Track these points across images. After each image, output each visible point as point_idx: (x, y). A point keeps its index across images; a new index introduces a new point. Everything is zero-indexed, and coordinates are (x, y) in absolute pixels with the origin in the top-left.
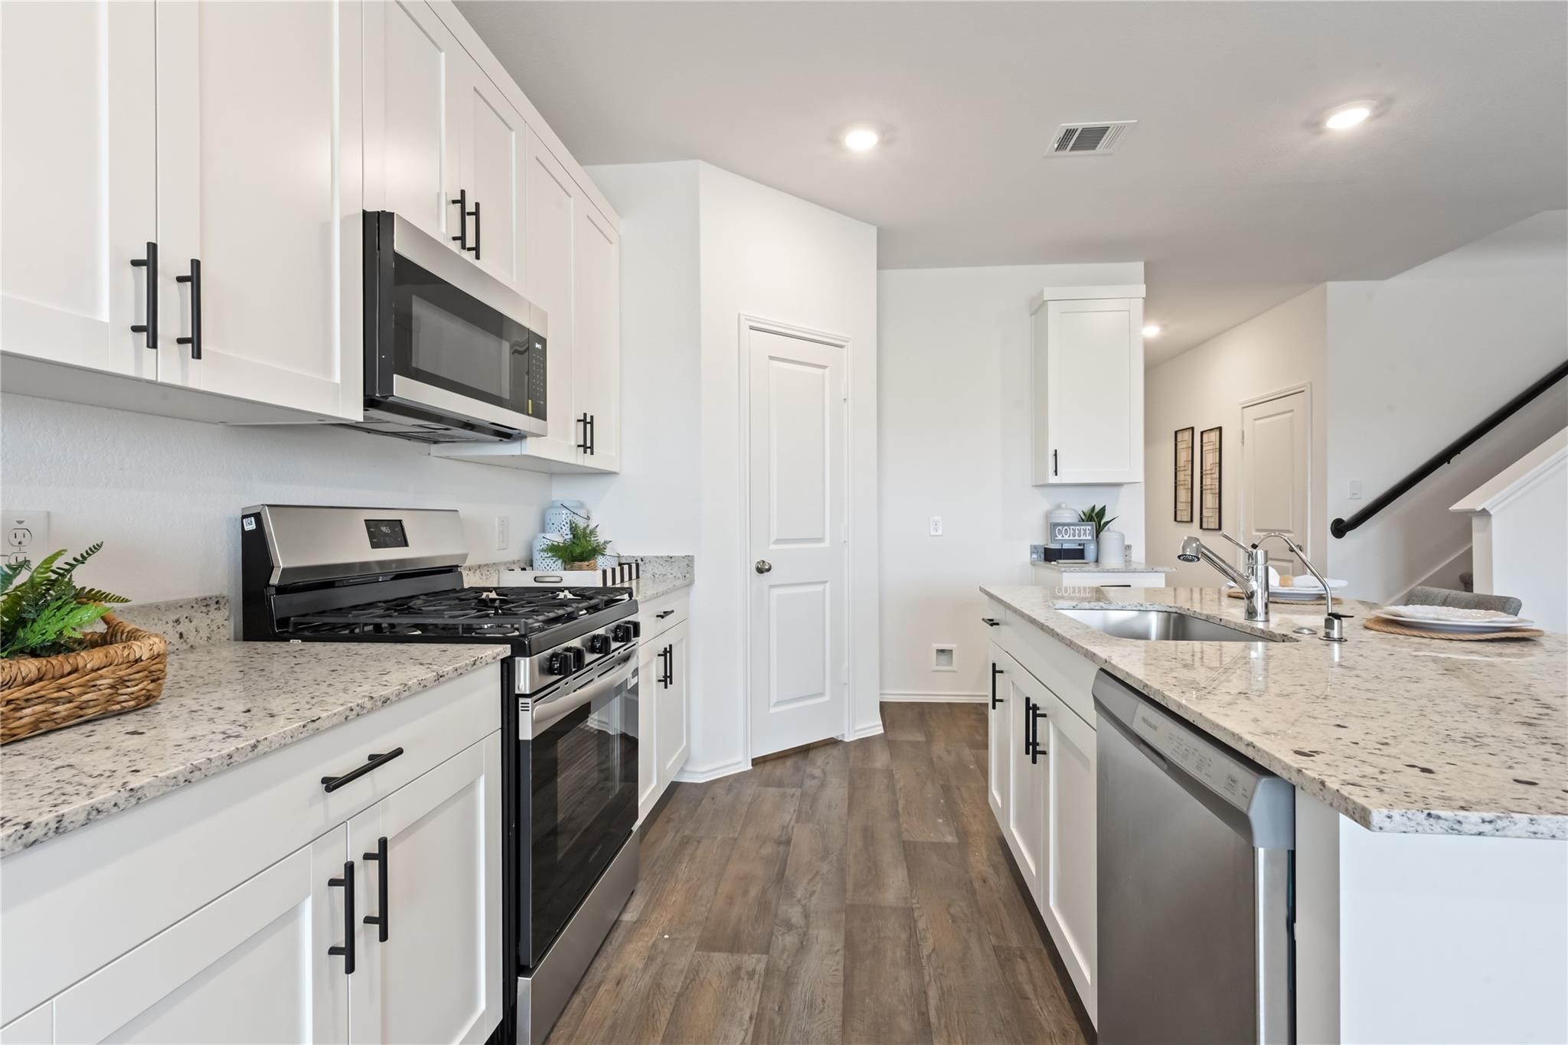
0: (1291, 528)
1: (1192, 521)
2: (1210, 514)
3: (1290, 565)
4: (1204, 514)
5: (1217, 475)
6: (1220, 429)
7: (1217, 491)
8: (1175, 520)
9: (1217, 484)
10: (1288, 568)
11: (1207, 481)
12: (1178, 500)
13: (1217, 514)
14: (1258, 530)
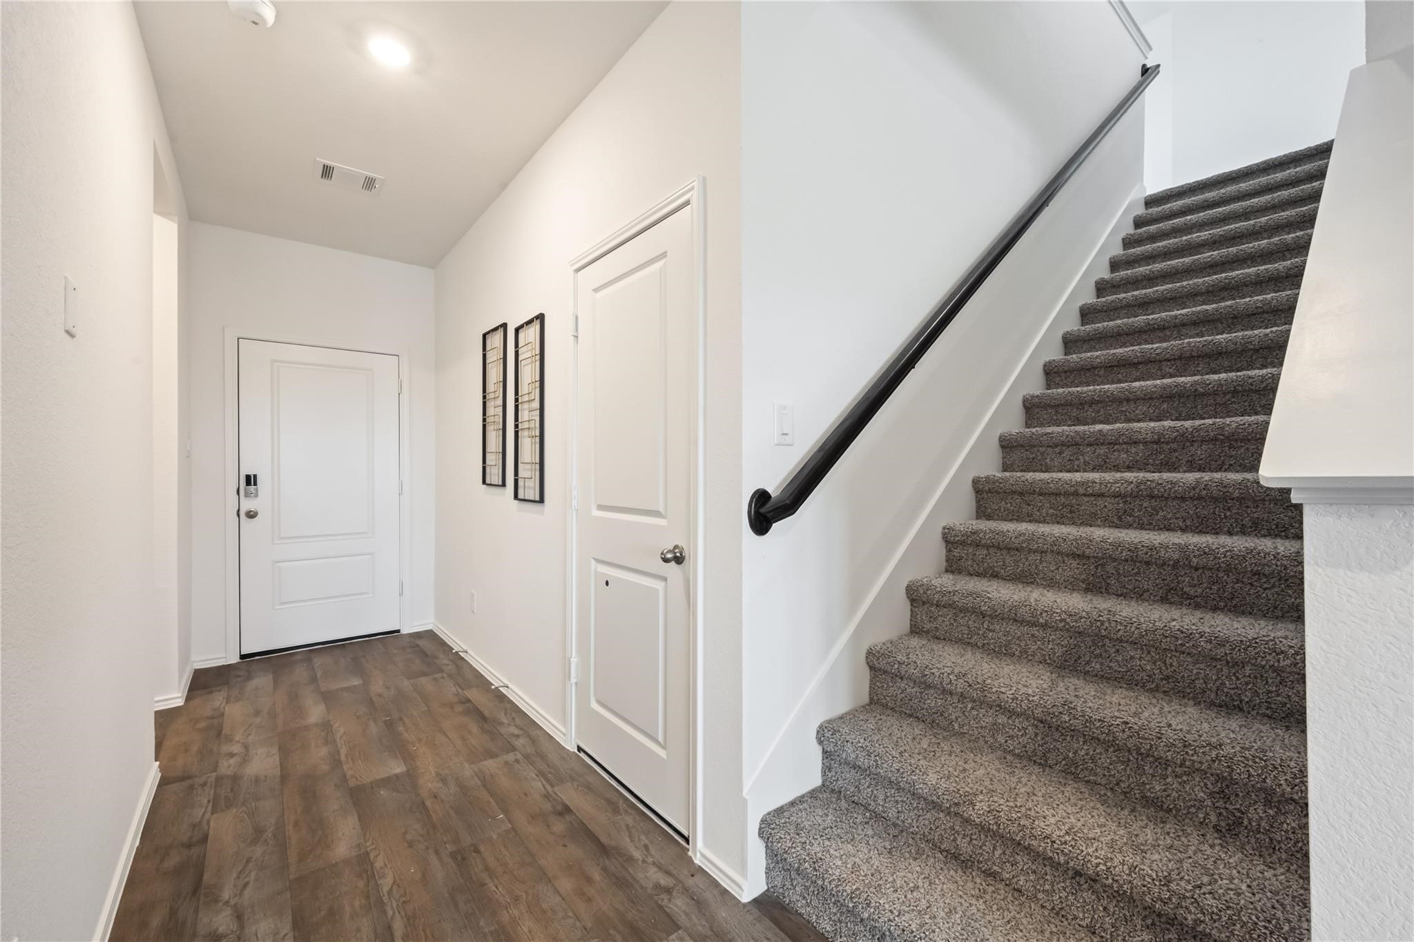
0: (661, 509)
1: (504, 485)
2: (528, 472)
3: (659, 585)
4: (521, 474)
5: (536, 404)
6: (541, 318)
7: (538, 433)
8: (484, 482)
9: (537, 419)
10: (657, 590)
11: (524, 415)
12: (488, 450)
13: (538, 473)
14: (601, 507)
